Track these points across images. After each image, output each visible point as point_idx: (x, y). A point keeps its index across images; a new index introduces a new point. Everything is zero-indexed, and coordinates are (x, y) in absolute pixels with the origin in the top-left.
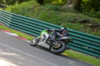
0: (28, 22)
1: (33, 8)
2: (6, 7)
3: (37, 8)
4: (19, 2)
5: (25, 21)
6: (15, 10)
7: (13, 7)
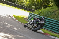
0: (51, 22)
1: (54, 12)
2: (35, 11)
3: (57, 12)
4: (44, 7)
5: (48, 22)
6: (41, 13)
7: (40, 11)
